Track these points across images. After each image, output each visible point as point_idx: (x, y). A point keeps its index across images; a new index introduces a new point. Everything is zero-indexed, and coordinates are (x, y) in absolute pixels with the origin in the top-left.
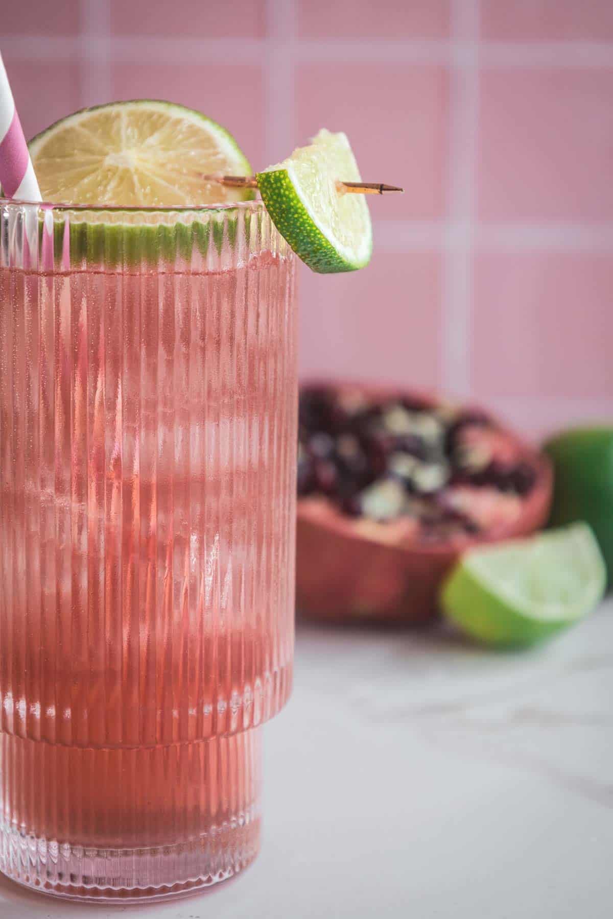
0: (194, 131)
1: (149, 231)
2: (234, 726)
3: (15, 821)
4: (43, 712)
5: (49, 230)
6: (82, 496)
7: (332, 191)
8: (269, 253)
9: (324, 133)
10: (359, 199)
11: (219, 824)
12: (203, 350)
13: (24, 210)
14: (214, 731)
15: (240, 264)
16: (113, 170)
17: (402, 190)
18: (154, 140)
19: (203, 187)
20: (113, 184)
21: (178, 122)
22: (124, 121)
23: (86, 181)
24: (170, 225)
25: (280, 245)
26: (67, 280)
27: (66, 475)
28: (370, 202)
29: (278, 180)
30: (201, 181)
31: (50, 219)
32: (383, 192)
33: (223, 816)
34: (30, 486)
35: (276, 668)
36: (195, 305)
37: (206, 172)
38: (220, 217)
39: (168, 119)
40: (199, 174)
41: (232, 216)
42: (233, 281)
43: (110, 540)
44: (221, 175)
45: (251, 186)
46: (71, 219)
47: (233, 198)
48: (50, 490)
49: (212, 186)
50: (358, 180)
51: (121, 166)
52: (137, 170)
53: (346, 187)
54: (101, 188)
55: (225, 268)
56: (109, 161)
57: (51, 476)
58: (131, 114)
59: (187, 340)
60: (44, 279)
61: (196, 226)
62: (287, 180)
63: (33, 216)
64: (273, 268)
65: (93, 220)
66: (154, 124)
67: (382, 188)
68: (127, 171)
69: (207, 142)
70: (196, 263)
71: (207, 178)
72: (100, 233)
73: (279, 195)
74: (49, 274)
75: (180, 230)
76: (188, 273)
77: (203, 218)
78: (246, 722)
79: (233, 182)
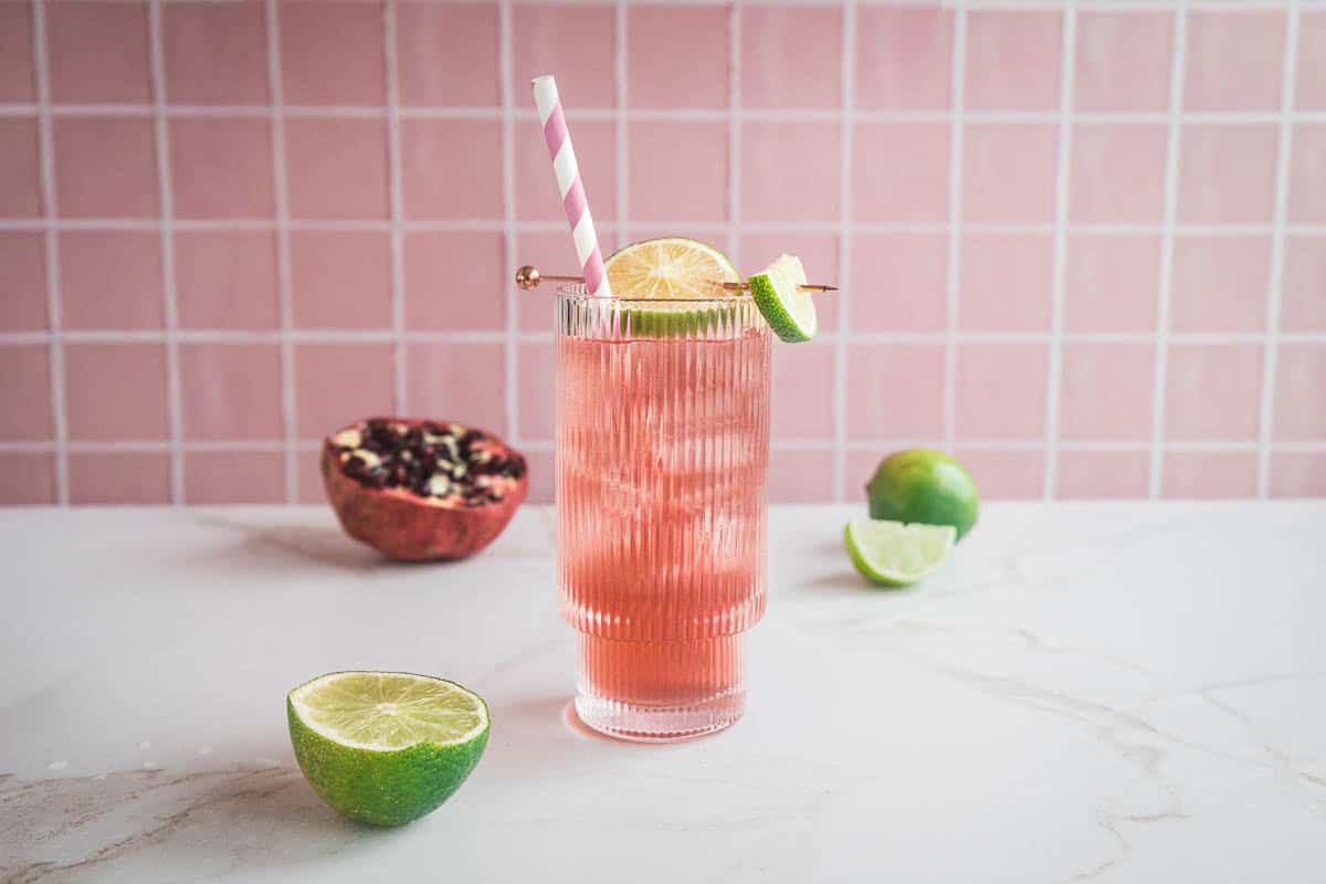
0: (704, 255)
1: (680, 316)
2: (732, 629)
3: (593, 690)
4: (612, 620)
5: (618, 315)
6: (637, 481)
7: (794, 290)
8: (754, 329)
9: (785, 257)
10: (808, 294)
11: (722, 692)
12: (714, 390)
13: (602, 302)
14: (719, 633)
15: (737, 335)
16: (654, 279)
17: (840, 290)
18: (679, 261)
19: (711, 289)
20: (654, 288)
21: (693, 251)
22: (660, 250)
23: (639, 284)
24: (694, 311)
25: (760, 322)
26: (629, 345)
27: (627, 470)
28: (814, 298)
29: (762, 281)
30: (711, 286)
31: (618, 308)
32: (823, 291)
33: (723, 687)
34: (604, 478)
35: (757, 594)
36: (710, 365)
37: (712, 280)
38: (725, 306)
39: (687, 249)
40: (709, 282)
41: (733, 305)
42: (733, 346)
43: (656, 512)
44: (722, 281)
45: (741, 288)
46: (633, 307)
47: (730, 295)
48: (617, 479)
49: (716, 287)
50: (806, 284)
51: (660, 278)
52: (669, 279)
53: (801, 289)
54: (649, 288)
55: (729, 338)
56: (652, 274)
57: (617, 471)
58: (664, 246)
59: (704, 384)
60: (614, 346)
61: (711, 312)
62: (768, 282)
63: (607, 306)
64: (757, 339)
65: (645, 308)
66: (679, 251)
67: (825, 288)
68: (663, 279)
69: (713, 262)
70: (710, 335)
71: (714, 284)
72: (650, 317)
73: (763, 291)
74: (617, 342)
75: (700, 314)
76: (704, 341)
77: (714, 306)
78: (739, 629)
79: (729, 286)
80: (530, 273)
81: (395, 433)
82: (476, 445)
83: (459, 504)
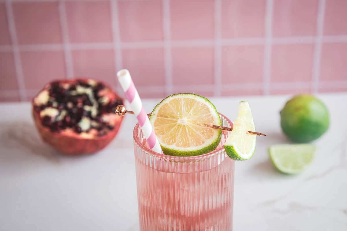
0: (203, 106)
16: (180, 126)
17: (266, 135)
18: (191, 111)
20: (180, 131)
21: (199, 102)
22: (183, 102)
23: (173, 129)
29: (230, 148)
30: (206, 127)
32: (261, 135)
39: (196, 102)
40: (205, 125)
44: (212, 125)
49: (209, 129)
51: (183, 124)
52: (187, 125)
54: (177, 133)
56: (179, 122)
58: (184, 99)
62: (233, 148)
66: (191, 103)
68: (184, 126)
69: (207, 110)
71: (208, 126)
73: (231, 151)
79: (215, 127)
80: (122, 109)
81: (62, 89)
82: (101, 93)
83: (95, 135)
